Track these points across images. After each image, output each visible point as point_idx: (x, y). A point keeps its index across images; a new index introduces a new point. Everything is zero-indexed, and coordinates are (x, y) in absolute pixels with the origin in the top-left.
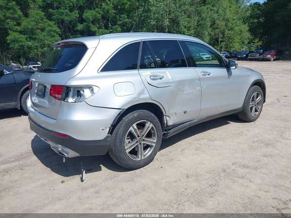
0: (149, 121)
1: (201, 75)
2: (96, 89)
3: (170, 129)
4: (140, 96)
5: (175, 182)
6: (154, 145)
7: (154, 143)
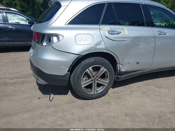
0: (104, 66)
1: (156, 34)
2: (61, 38)
3: (122, 75)
4: (97, 47)
5: (114, 117)
6: (106, 85)
7: (106, 83)
